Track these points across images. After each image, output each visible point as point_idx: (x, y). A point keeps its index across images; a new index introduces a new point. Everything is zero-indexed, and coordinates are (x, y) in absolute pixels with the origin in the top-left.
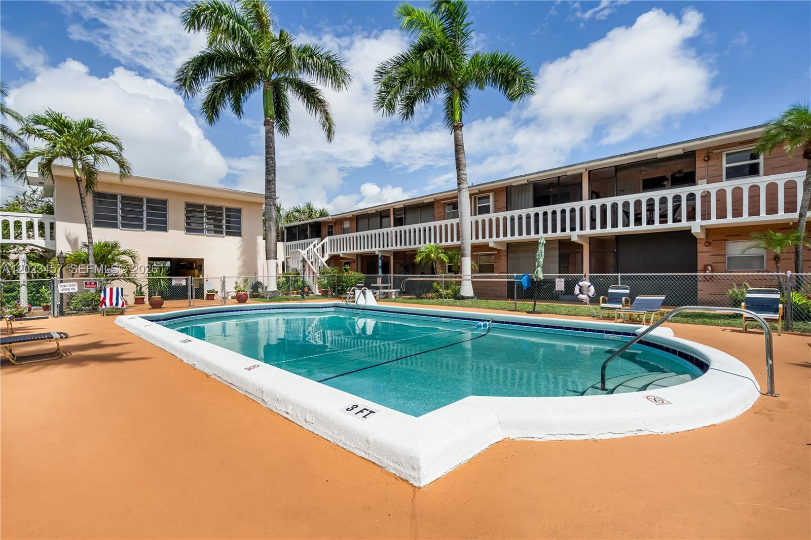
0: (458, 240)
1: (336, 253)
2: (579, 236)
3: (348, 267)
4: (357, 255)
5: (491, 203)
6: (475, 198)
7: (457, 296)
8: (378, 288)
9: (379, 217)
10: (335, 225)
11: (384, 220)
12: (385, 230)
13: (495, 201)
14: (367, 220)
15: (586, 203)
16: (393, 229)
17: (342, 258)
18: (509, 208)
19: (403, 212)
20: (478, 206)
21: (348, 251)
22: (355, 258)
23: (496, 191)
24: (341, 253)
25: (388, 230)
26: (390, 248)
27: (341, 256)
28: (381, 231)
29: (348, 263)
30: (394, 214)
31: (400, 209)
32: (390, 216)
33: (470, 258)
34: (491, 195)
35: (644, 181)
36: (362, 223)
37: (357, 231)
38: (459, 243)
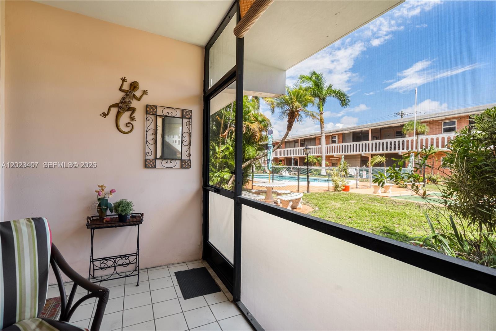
0: (321, 153)
1: (276, 157)
2: (364, 154)
3: (281, 163)
4: (285, 158)
5: (337, 139)
6: (331, 137)
7: (320, 175)
8: (292, 171)
9: (294, 143)
10: (276, 144)
11: (296, 144)
12: (296, 148)
13: (339, 138)
14: (289, 143)
15: (370, 142)
16: (299, 148)
17: (279, 159)
18: (344, 142)
19: (304, 141)
20: (332, 140)
21: (281, 156)
22: (284, 159)
23: (339, 135)
24: (278, 157)
25: (297, 148)
26: (298, 155)
27: (278, 158)
28: (294, 148)
29: (281, 161)
30: (300, 142)
31: (302, 140)
32: (298, 142)
33: (325, 161)
34: (337, 136)
35: (396, 132)
36: (288, 145)
37: (285, 148)
38: (321, 155)
